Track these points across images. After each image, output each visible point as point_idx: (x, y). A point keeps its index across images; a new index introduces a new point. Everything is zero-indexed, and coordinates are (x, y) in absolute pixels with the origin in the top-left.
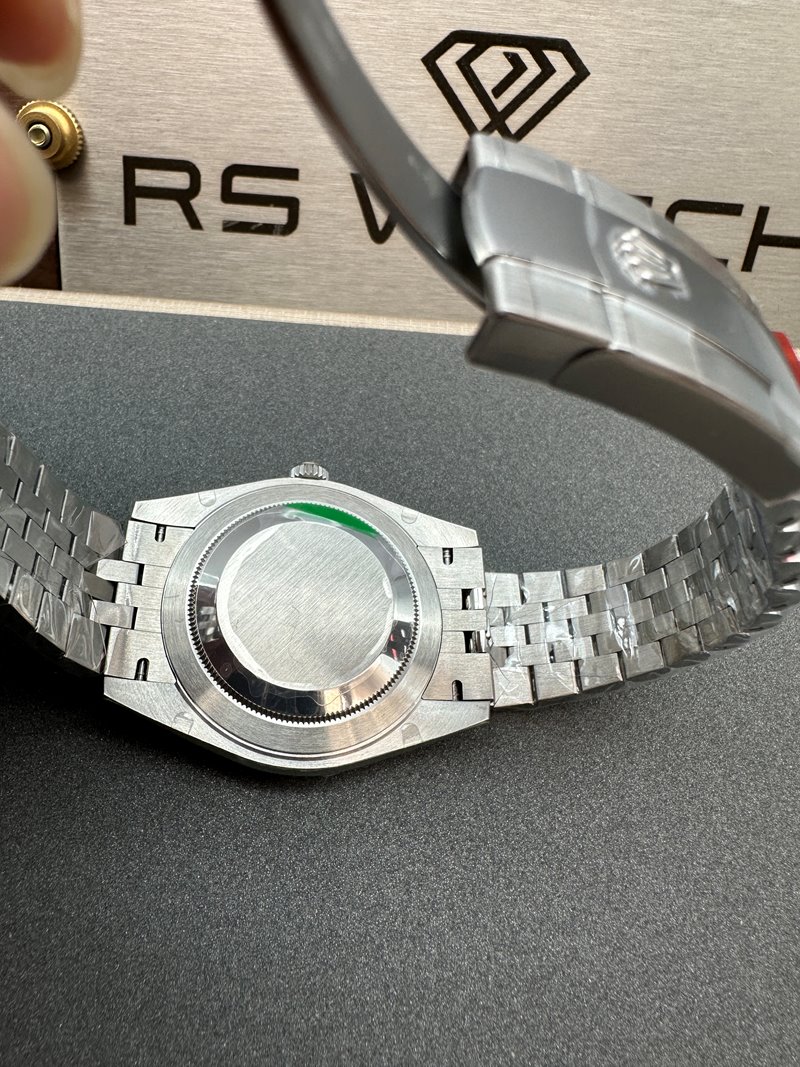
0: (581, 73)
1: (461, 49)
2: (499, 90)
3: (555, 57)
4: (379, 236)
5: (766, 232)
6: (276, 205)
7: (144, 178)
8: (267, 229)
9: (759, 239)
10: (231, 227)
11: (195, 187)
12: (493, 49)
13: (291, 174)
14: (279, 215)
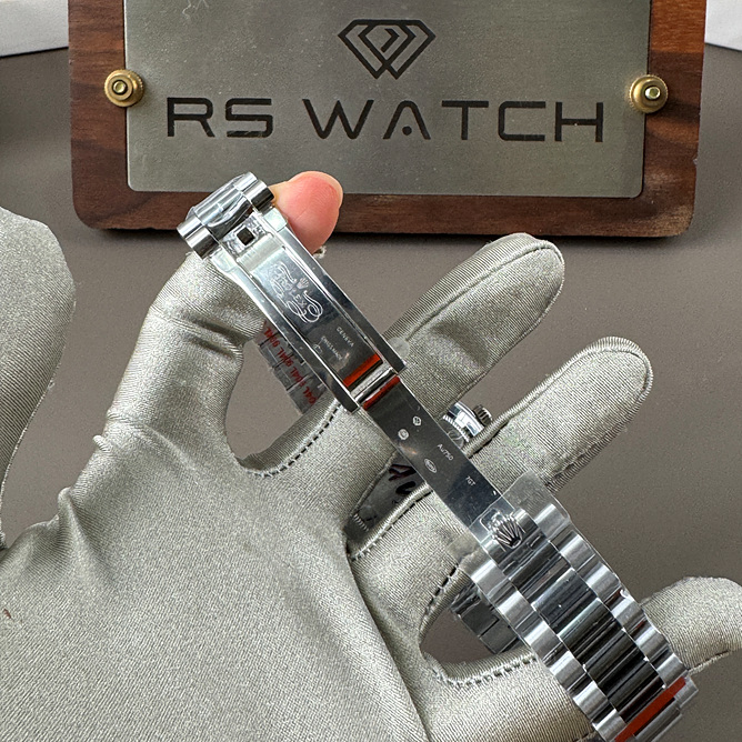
0: (431, 37)
1: (360, 28)
2: (384, 49)
3: (414, 29)
4: (323, 134)
5: (564, 117)
6: (259, 120)
7: (179, 109)
8: (254, 134)
9: (560, 122)
10: (231, 134)
11: (210, 113)
12: (380, 29)
13: (267, 102)
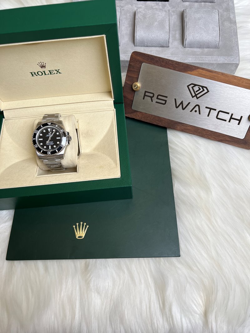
0: (208, 91)
1: (193, 86)
2: (197, 92)
3: (205, 89)
4: (177, 107)
7: (147, 94)
8: (162, 104)
9: (231, 118)
10: (156, 102)
11: (153, 96)
12: (197, 87)
13: (167, 97)
14: (164, 102)
